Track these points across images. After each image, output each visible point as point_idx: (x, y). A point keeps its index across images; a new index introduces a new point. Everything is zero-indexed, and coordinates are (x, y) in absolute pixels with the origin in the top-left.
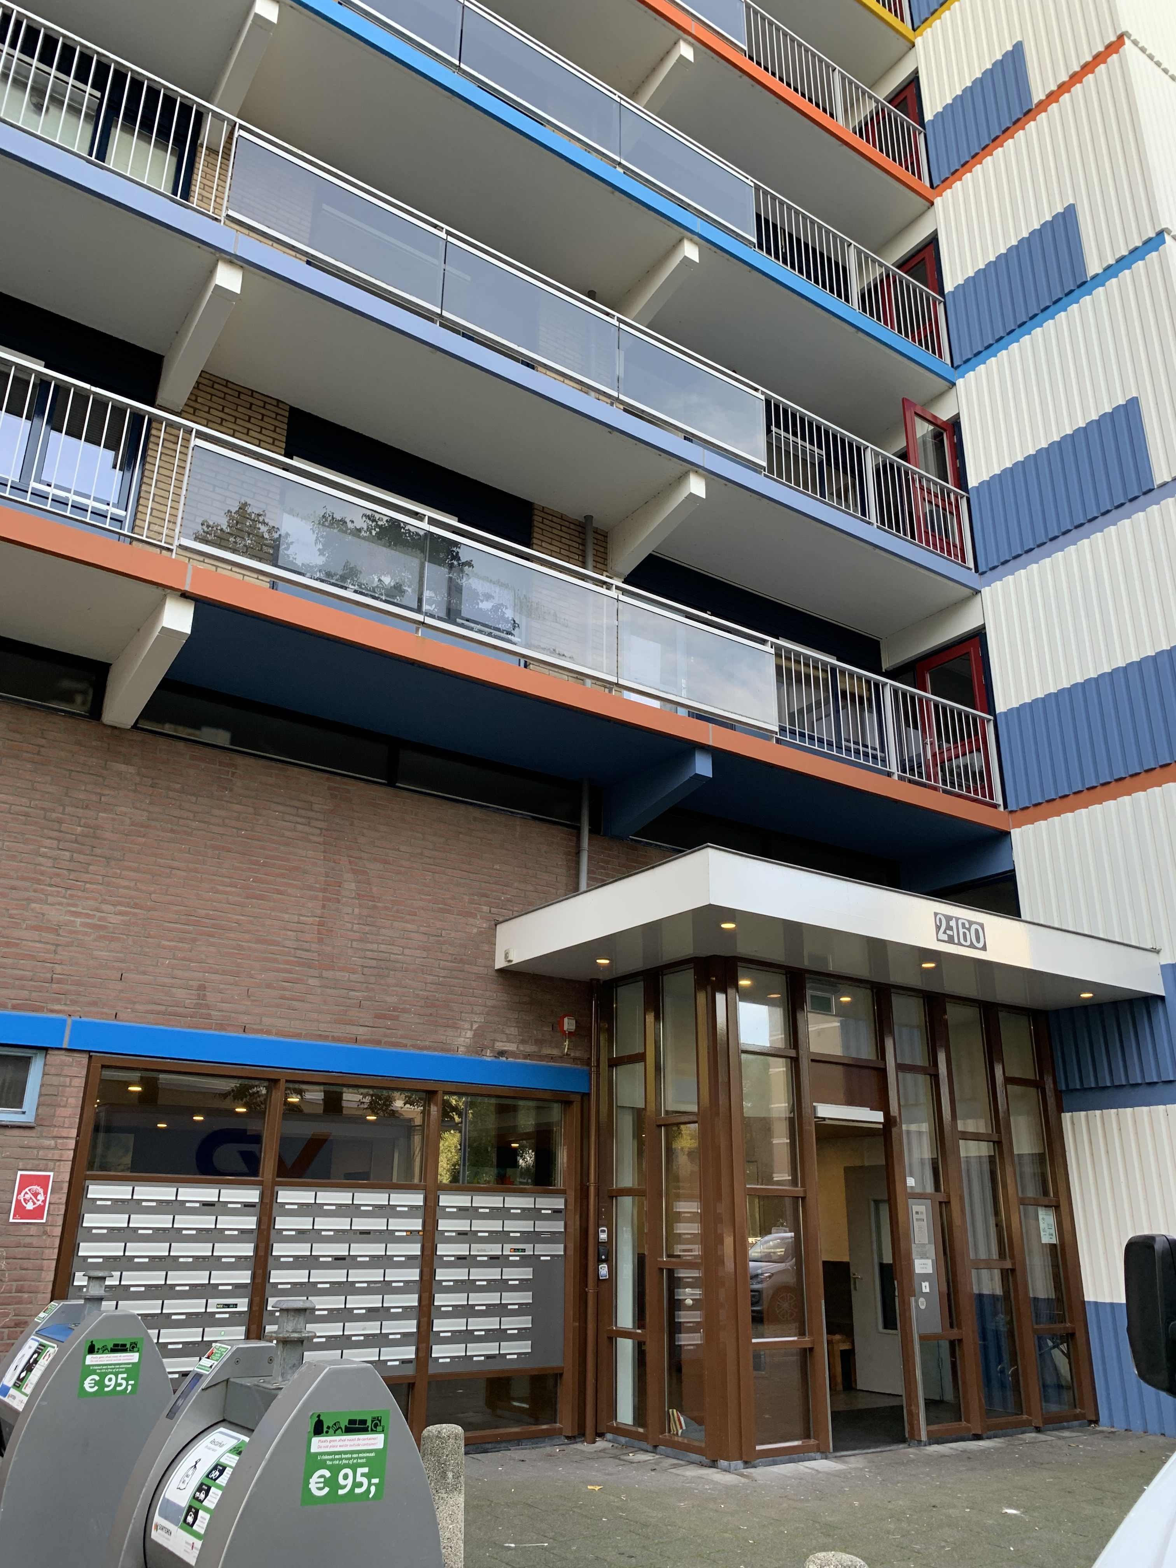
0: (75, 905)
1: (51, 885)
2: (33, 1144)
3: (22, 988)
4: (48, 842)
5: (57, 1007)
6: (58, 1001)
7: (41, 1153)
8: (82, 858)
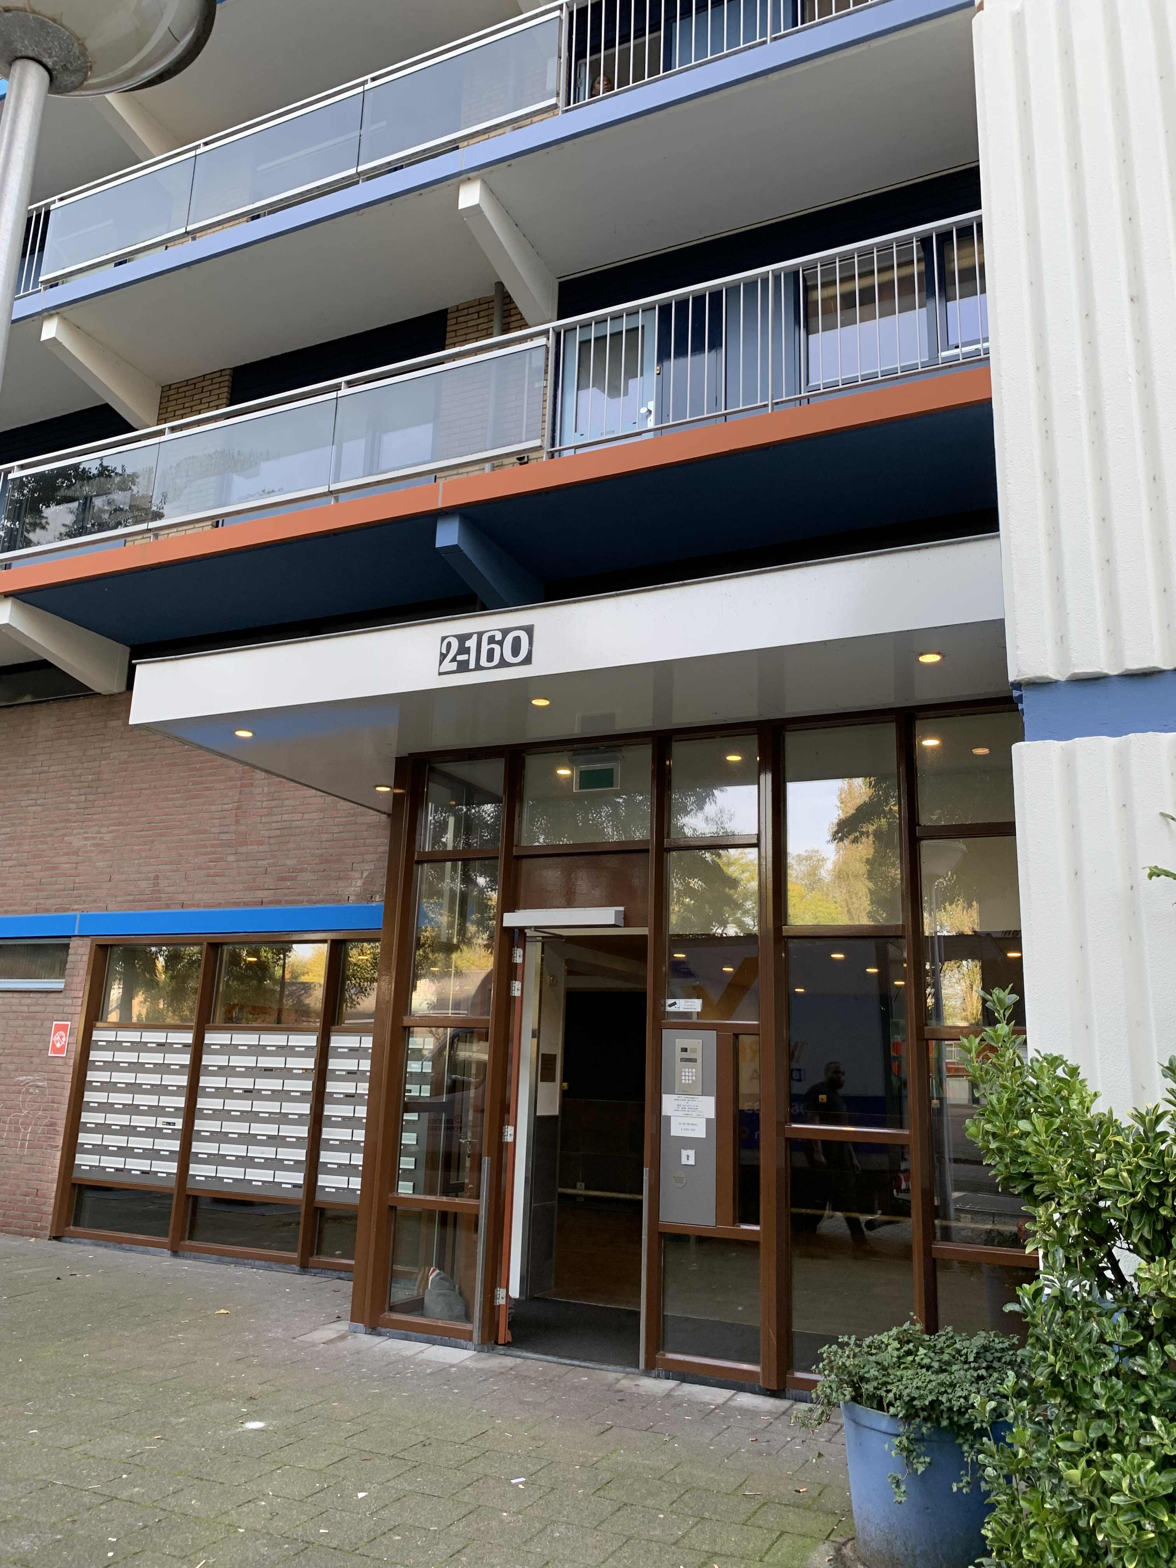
0: (87, 833)
1: (74, 822)
2: (61, 1003)
3: (59, 897)
4: (74, 792)
5: (76, 907)
6: (76, 902)
7: (66, 1009)
8: (91, 797)
